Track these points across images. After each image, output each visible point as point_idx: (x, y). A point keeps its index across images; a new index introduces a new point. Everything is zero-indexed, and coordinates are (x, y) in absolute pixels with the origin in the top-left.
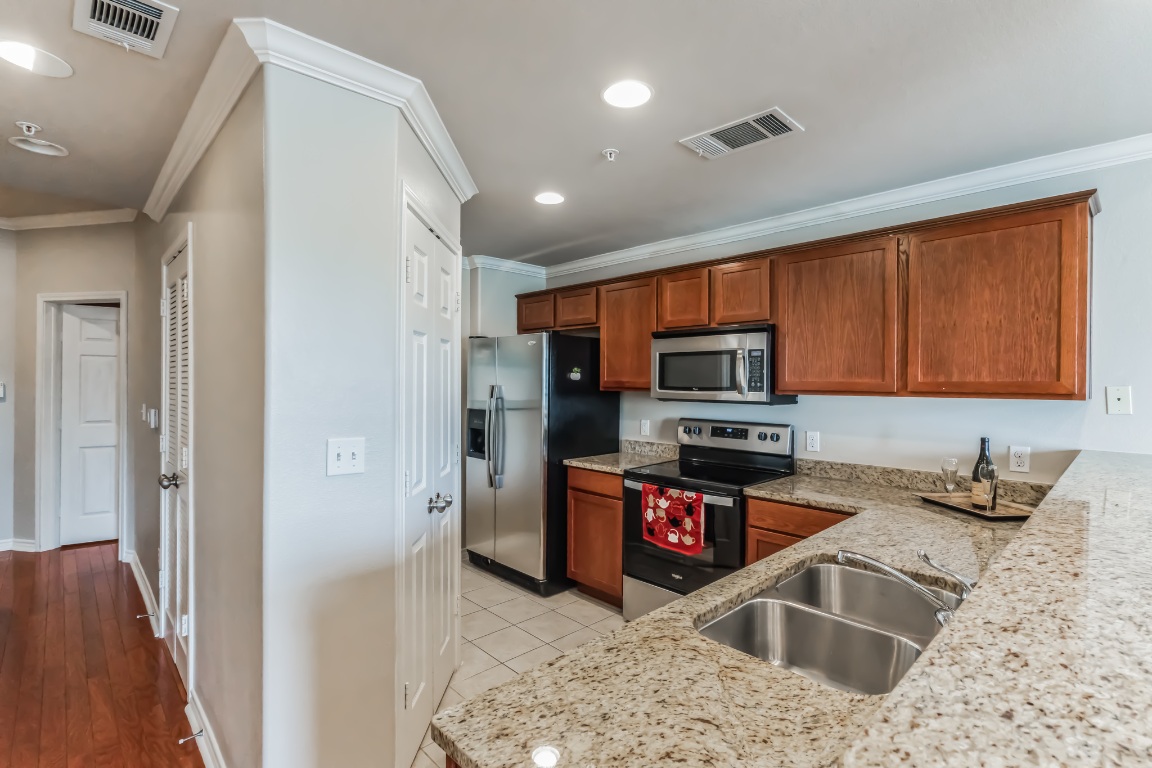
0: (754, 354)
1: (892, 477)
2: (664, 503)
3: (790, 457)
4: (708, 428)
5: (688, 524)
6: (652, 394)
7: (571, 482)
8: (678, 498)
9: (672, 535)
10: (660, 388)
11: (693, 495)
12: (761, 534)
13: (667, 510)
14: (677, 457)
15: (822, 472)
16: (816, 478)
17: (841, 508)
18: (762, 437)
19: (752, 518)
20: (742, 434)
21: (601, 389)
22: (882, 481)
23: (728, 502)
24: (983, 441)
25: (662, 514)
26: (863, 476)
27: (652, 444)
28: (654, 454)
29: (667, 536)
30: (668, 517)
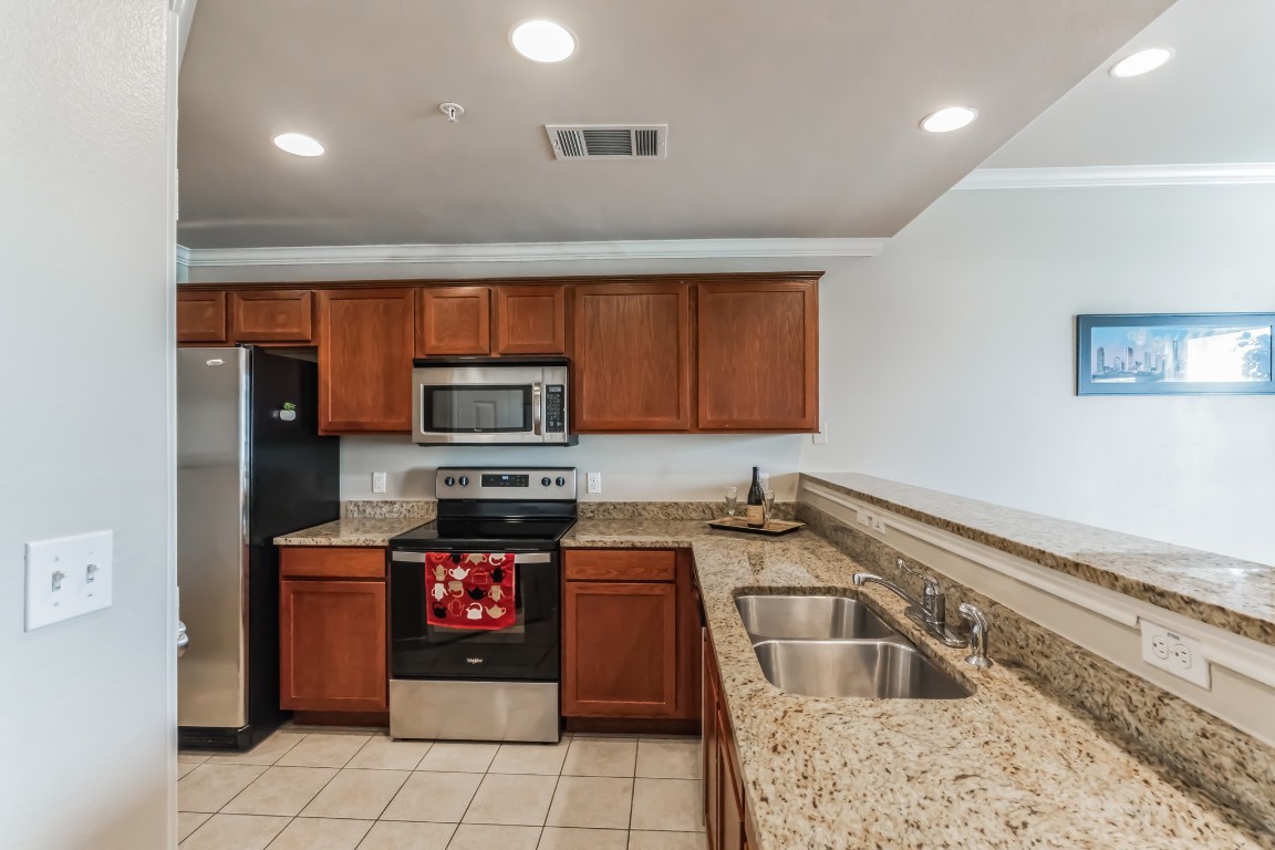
0: (552, 390)
1: (670, 510)
2: (460, 573)
3: (575, 501)
4: (478, 477)
5: (496, 592)
6: (415, 438)
7: (284, 568)
8: (481, 564)
9: (475, 610)
10: (426, 430)
11: (502, 556)
12: (581, 588)
13: (465, 582)
14: (433, 516)
15: (606, 514)
16: (600, 520)
17: (666, 545)
18: (546, 482)
19: (570, 571)
20: (522, 481)
21: (320, 434)
22: (660, 515)
23: (545, 558)
24: (755, 470)
25: (458, 587)
26: (644, 513)
27: (392, 503)
28: (396, 515)
29: (465, 613)
30: (466, 590)
